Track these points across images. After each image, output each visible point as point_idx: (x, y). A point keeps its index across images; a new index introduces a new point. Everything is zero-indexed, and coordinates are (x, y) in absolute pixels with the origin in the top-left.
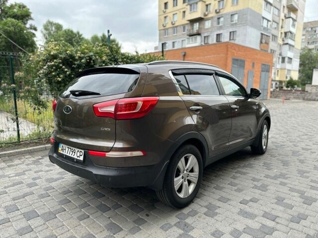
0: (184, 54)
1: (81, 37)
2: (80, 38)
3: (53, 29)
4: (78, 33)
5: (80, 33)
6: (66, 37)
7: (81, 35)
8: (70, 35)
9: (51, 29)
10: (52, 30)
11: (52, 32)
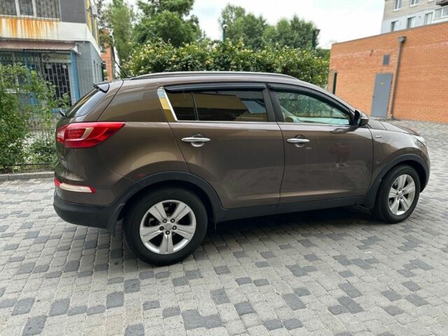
0: (402, 40)
1: (265, 24)
2: (263, 26)
3: (234, 15)
4: (261, 18)
5: (264, 19)
6: (245, 25)
7: (264, 22)
8: (250, 23)
9: (230, 16)
10: (232, 18)
11: (232, 20)
